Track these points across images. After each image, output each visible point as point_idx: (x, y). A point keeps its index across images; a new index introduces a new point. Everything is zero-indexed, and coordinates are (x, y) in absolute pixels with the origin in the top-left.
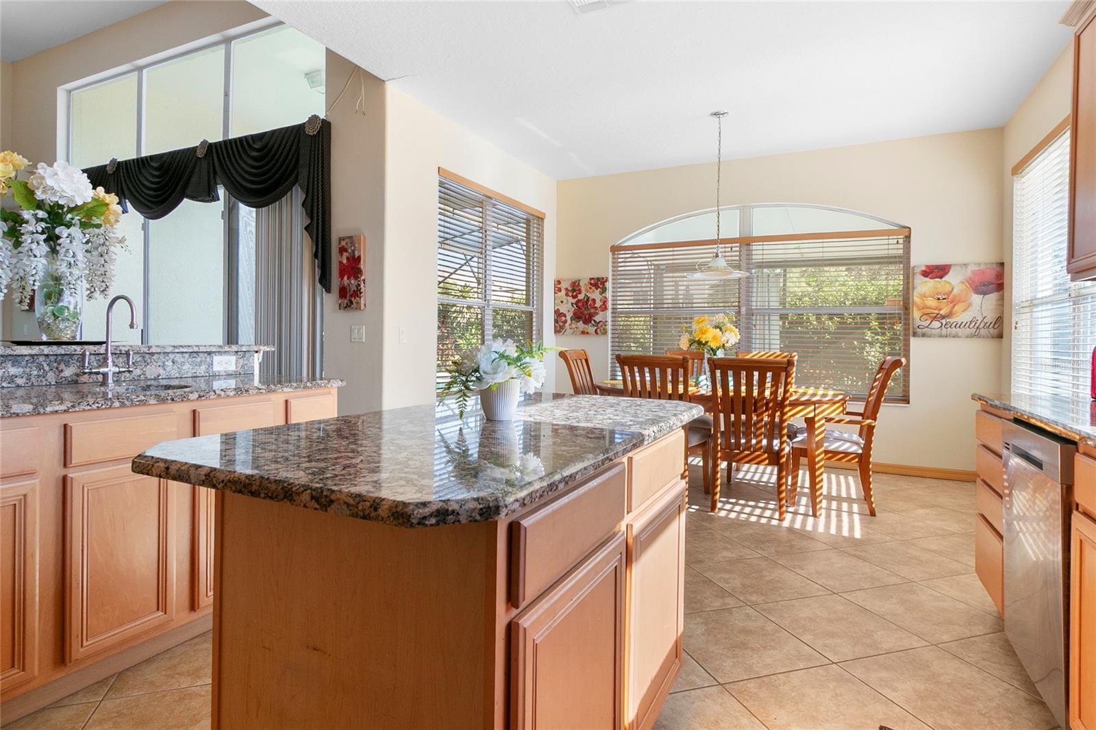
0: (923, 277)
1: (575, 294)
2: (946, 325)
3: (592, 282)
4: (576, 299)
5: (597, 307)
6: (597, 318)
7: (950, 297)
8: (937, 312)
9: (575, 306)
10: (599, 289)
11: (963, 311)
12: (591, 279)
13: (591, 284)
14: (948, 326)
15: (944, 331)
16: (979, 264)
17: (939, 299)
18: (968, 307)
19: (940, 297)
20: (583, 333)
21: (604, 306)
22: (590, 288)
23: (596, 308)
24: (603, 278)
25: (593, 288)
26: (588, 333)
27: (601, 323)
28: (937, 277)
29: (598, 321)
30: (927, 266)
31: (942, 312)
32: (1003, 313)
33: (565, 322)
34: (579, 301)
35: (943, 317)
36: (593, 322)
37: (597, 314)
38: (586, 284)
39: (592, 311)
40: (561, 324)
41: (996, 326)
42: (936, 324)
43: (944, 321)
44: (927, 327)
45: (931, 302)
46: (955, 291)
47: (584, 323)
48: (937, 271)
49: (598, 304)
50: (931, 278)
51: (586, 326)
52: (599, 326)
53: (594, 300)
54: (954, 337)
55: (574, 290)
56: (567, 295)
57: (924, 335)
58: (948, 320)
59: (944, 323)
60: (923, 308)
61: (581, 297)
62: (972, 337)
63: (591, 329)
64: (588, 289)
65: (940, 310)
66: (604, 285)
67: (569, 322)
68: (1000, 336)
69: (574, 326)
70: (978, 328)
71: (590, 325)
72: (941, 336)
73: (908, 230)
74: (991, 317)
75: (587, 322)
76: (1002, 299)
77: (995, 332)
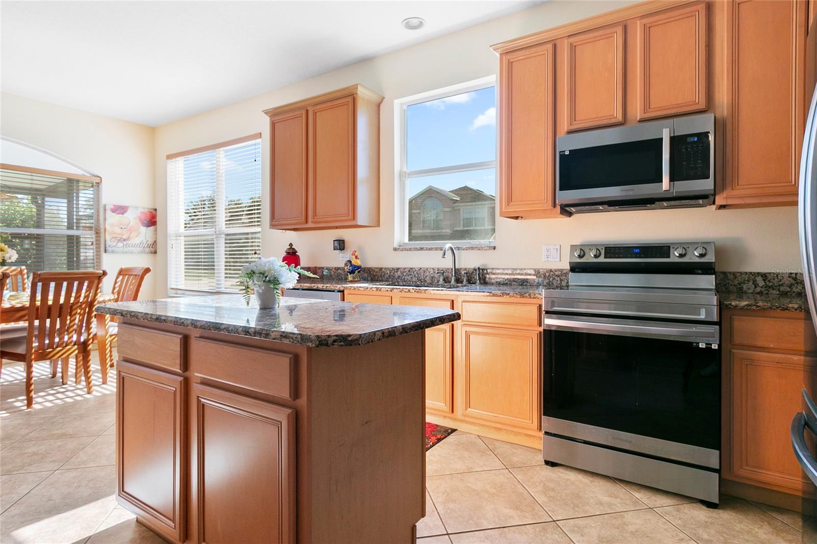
0: (112, 213)
2: (126, 245)
7: (129, 227)
8: (121, 236)
11: (136, 237)
14: (127, 246)
15: (125, 249)
16: (144, 208)
17: (122, 228)
18: (139, 234)
19: (122, 227)
28: (120, 214)
30: (114, 206)
31: (124, 237)
32: (156, 238)
35: (125, 240)
41: (153, 246)
42: (120, 245)
43: (125, 243)
44: (115, 247)
45: (118, 230)
46: (131, 224)
48: (120, 210)
50: (117, 214)
54: (131, 253)
57: (113, 252)
58: (127, 242)
59: (125, 244)
60: (112, 234)
62: (141, 253)
65: (123, 235)
68: (155, 252)
70: (144, 247)
72: (123, 253)
73: (100, 179)
74: (151, 241)
76: (156, 230)
77: (153, 250)
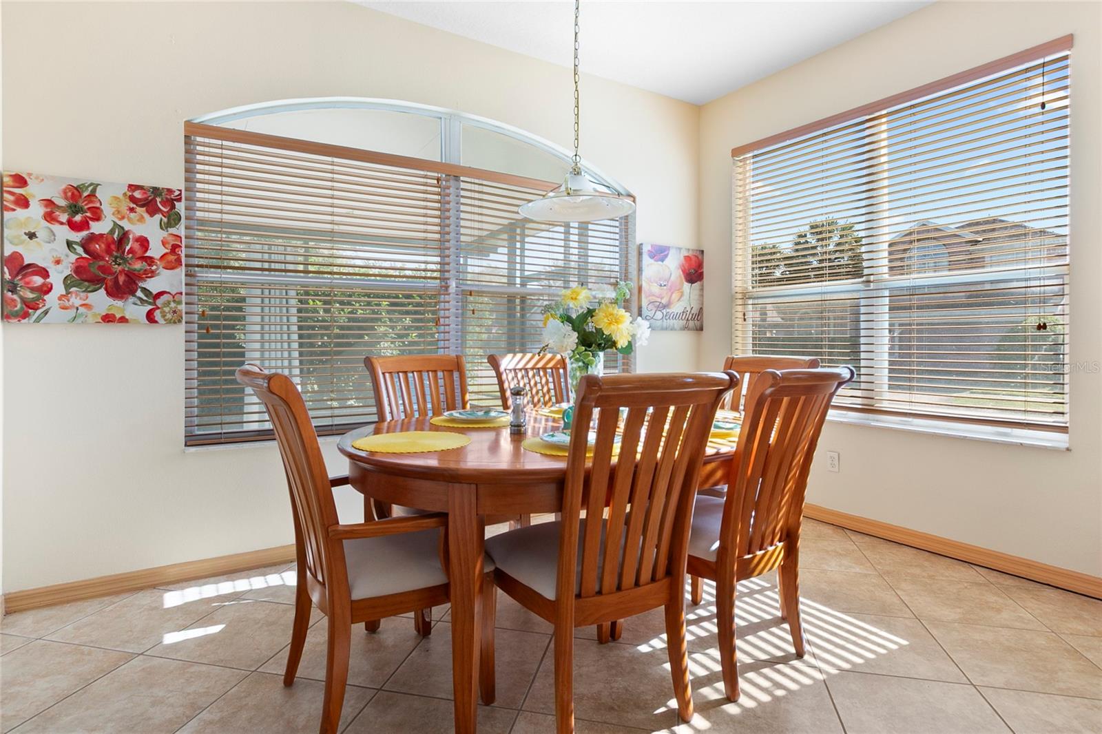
0: (649, 259)
1: (78, 218)
2: (666, 316)
3: (138, 194)
4: (84, 233)
5: (151, 258)
6: (153, 285)
7: (669, 284)
8: (659, 300)
9: (80, 250)
10: (158, 217)
11: (679, 300)
12: (133, 187)
13: (132, 199)
14: (667, 317)
15: (665, 323)
16: (688, 250)
17: (661, 286)
18: (681, 296)
19: (662, 283)
20: (108, 319)
21: (172, 258)
22: (132, 210)
23: (150, 260)
24: (170, 191)
25: (141, 211)
26: (123, 320)
27: (164, 298)
28: (659, 260)
29: (155, 292)
30: (653, 246)
31: (664, 301)
32: (702, 304)
33: (47, 289)
34: (93, 238)
35: (665, 307)
36: (139, 293)
37: (152, 274)
38: (116, 198)
39: (138, 266)
40: (30, 295)
41: (699, 318)
42: (659, 315)
43: (665, 312)
44: (652, 318)
45: (655, 289)
46: (673, 278)
47: (109, 294)
48: (660, 253)
49: (156, 250)
50: (655, 261)
51: (119, 303)
52: (159, 302)
53: (144, 242)
54: (671, 330)
55: (74, 209)
56: (50, 217)
58: (668, 310)
59: (665, 314)
60: (649, 296)
61: (97, 228)
62: (684, 330)
63: (134, 309)
64: (124, 210)
65: (662, 298)
66: (173, 207)
67: (59, 289)
68: (701, 329)
69: (75, 301)
70: (687, 319)
71: (131, 299)
72: (662, 329)
73: (633, 201)
74: (695, 309)
75: (117, 292)
76: (702, 289)
77: (698, 323)
